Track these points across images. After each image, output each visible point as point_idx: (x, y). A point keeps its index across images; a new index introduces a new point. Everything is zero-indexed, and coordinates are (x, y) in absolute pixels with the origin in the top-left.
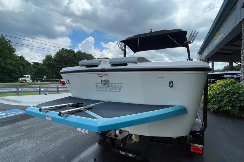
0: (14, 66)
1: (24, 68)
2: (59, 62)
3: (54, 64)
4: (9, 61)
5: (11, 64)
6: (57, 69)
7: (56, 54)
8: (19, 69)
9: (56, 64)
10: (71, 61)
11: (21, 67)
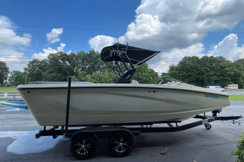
0: (147, 77)
1: (153, 78)
2: (181, 70)
3: (176, 73)
4: (144, 74)
5: (145, 76)
6: (179, 78)
7: (179, 63)
8: (150, 79)
9: (178, 73)
10: (194, 68)
11: (151, 78)
